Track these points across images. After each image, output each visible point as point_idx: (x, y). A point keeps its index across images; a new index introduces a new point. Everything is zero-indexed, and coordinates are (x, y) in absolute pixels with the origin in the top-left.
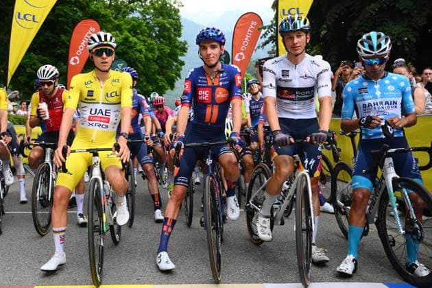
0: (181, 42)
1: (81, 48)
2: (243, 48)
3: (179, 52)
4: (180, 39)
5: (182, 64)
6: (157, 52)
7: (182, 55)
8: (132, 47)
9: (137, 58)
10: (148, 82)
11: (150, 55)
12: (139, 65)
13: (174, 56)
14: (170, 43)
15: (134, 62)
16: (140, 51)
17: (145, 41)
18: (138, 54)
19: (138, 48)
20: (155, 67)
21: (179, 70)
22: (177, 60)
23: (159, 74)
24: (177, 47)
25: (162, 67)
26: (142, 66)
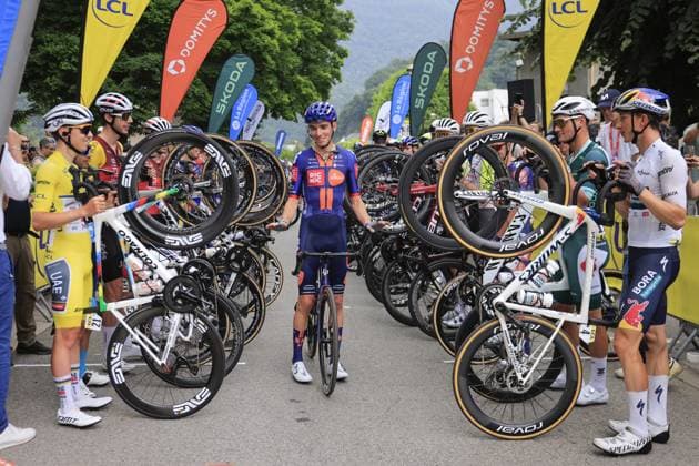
0: (341, 15)
1: (190, 45)
2: (471, 50)
3: (337, 32)
4: (340, 8)
5: (343, 54)
6: (299, 33)
7: (343, 38)
8: (256, 26)
9: (266, 47)
10: (281, 87)
11: (286, 39)
12: (269, 58)
13: (327, 39)
14: (322, 14)
15: (259, 53)
16: (271, 33)
17: (276, 12)
18: (268, 39)
19: (268, 27)
20: (295, 60)
21: (337, 66)
22: (333, 48)
23: (302, 73)
24: (334, 23)
25: (307, 61)
26: (273, 58)
